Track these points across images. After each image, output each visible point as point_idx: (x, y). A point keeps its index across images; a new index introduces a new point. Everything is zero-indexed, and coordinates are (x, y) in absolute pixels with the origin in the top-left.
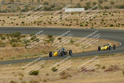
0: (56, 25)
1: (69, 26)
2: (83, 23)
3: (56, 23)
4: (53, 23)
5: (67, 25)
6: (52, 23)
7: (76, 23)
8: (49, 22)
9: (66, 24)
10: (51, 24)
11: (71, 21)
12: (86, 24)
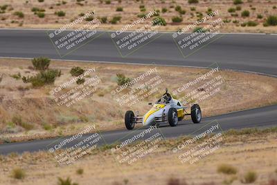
0: (61, 20)
1: (110, 26)
2: (164, 11)
3: (61, 15)
4: (52, 12)
5: (104, 21)
6: (48, 12)
7: (138, 11)
8: (34, 10)
9: (102, 16)
10: (42, 16)
11: (120, 6)
12: (176, 14)
